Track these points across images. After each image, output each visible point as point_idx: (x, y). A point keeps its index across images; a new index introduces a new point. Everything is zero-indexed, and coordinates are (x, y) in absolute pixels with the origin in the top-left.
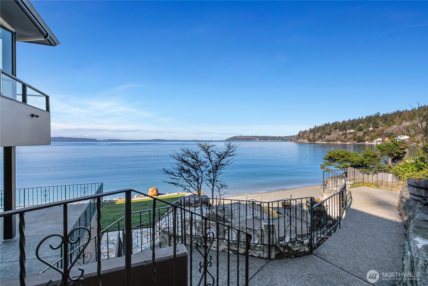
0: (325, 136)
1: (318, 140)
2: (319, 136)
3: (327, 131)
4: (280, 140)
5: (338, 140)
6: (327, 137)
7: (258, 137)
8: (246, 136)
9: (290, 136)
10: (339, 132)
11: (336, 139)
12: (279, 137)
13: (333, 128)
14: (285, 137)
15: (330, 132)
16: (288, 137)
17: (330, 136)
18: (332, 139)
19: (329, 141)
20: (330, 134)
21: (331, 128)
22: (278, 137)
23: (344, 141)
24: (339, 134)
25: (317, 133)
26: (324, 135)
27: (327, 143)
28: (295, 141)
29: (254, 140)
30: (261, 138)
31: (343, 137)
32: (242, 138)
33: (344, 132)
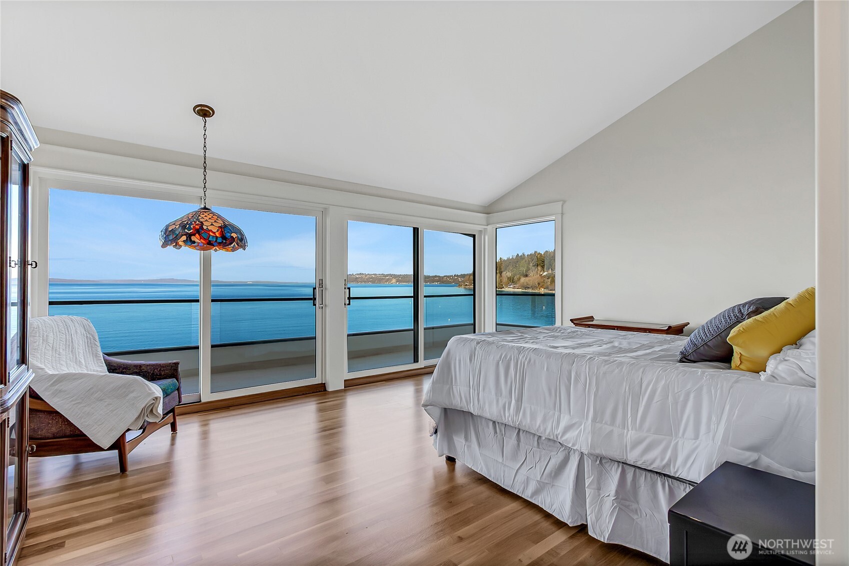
0: (519, 279)
1: (507, 285)
2: (508, 278)
3: (521, 269)
4: (437, 282)
5: (540, 285)
6: (523, 280)
7: (395, 276)
8: (371, 275)
9: (455, 275)
10: (541, 271)
11: (538, 283)
12: (436, 276)
13: (531, 265)
14: (445, 277)
15: (527, 271)
16: (451, 276)
17: (527, 279)
18: (531, 284)
19: (525, 288)
20: (526, 276)
21: (529, 264)
22: (432, 277)
23: (551, 289)
24: (541, 275)
25: (505, 272)
26: (518, 276)
27: (523, 291)
28: (467, 287)
29: (386, 281)
30: (401, 278)
31: (549, 280)
32: (364, 279)
33: (550, 271)
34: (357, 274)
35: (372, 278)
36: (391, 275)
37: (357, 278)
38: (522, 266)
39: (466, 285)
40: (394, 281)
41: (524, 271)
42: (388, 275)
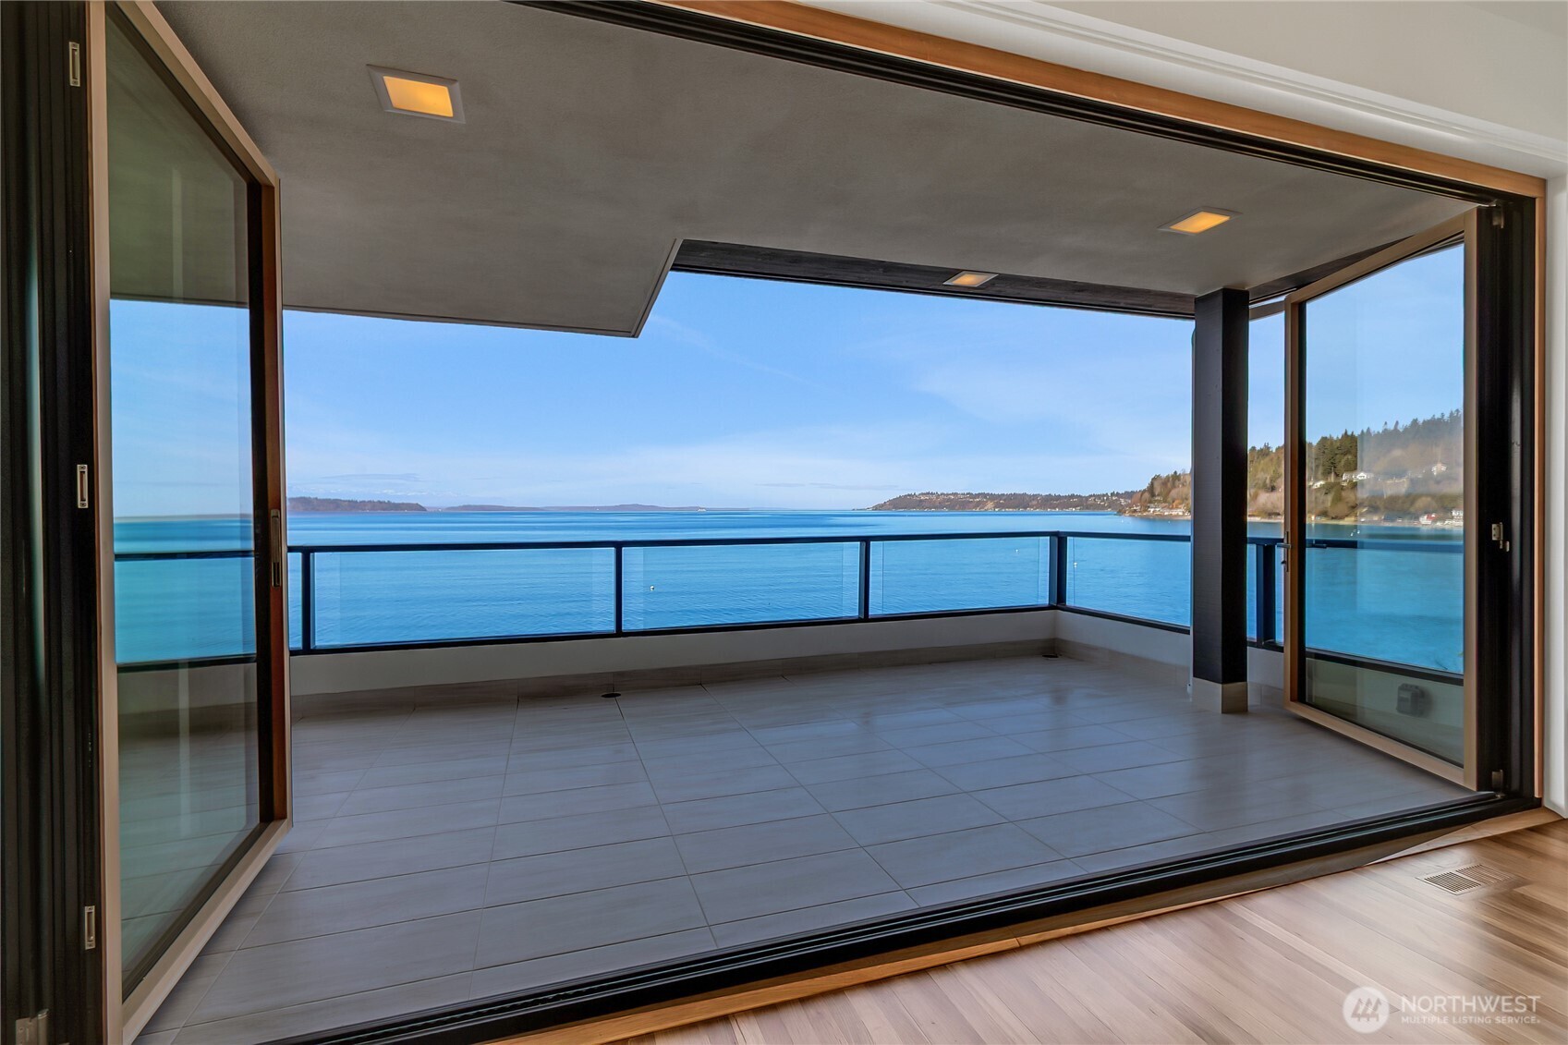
0: (1254, 497)
3: (1260, 476)
4: (1075, 507)
6: (1264, 498)
7: (992, 497)
8: (948, 495)
9: (1112, 494)
12: (1073, 496)
15: (1273, 480)
16: (1104, 495)
17: (1275, 496)
18: (1282, 505)
20: (1274, 489)
21: (1279, 464)
23: (1333, 516)
24: (1311, 486)
26: (1252, 491)
27: (1263, 520)
28: (1136, 515)
29: (976, 507)
30: (1004, 500)
31: (1330, 497)
32: (935, 502)
33: (1332, 478)
34: (923, 494)
35: (949, 500)
36: (984, 495)
37: (921, 501)
38: (1263, 470)
39: (1135, 511)
40: (990, 505)
41: (1268, 481)
42: (978, 495)
